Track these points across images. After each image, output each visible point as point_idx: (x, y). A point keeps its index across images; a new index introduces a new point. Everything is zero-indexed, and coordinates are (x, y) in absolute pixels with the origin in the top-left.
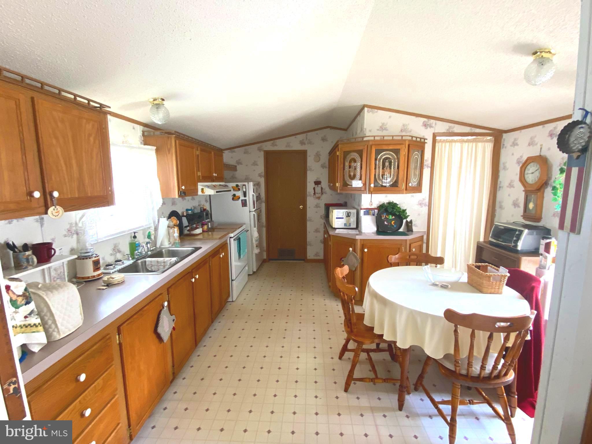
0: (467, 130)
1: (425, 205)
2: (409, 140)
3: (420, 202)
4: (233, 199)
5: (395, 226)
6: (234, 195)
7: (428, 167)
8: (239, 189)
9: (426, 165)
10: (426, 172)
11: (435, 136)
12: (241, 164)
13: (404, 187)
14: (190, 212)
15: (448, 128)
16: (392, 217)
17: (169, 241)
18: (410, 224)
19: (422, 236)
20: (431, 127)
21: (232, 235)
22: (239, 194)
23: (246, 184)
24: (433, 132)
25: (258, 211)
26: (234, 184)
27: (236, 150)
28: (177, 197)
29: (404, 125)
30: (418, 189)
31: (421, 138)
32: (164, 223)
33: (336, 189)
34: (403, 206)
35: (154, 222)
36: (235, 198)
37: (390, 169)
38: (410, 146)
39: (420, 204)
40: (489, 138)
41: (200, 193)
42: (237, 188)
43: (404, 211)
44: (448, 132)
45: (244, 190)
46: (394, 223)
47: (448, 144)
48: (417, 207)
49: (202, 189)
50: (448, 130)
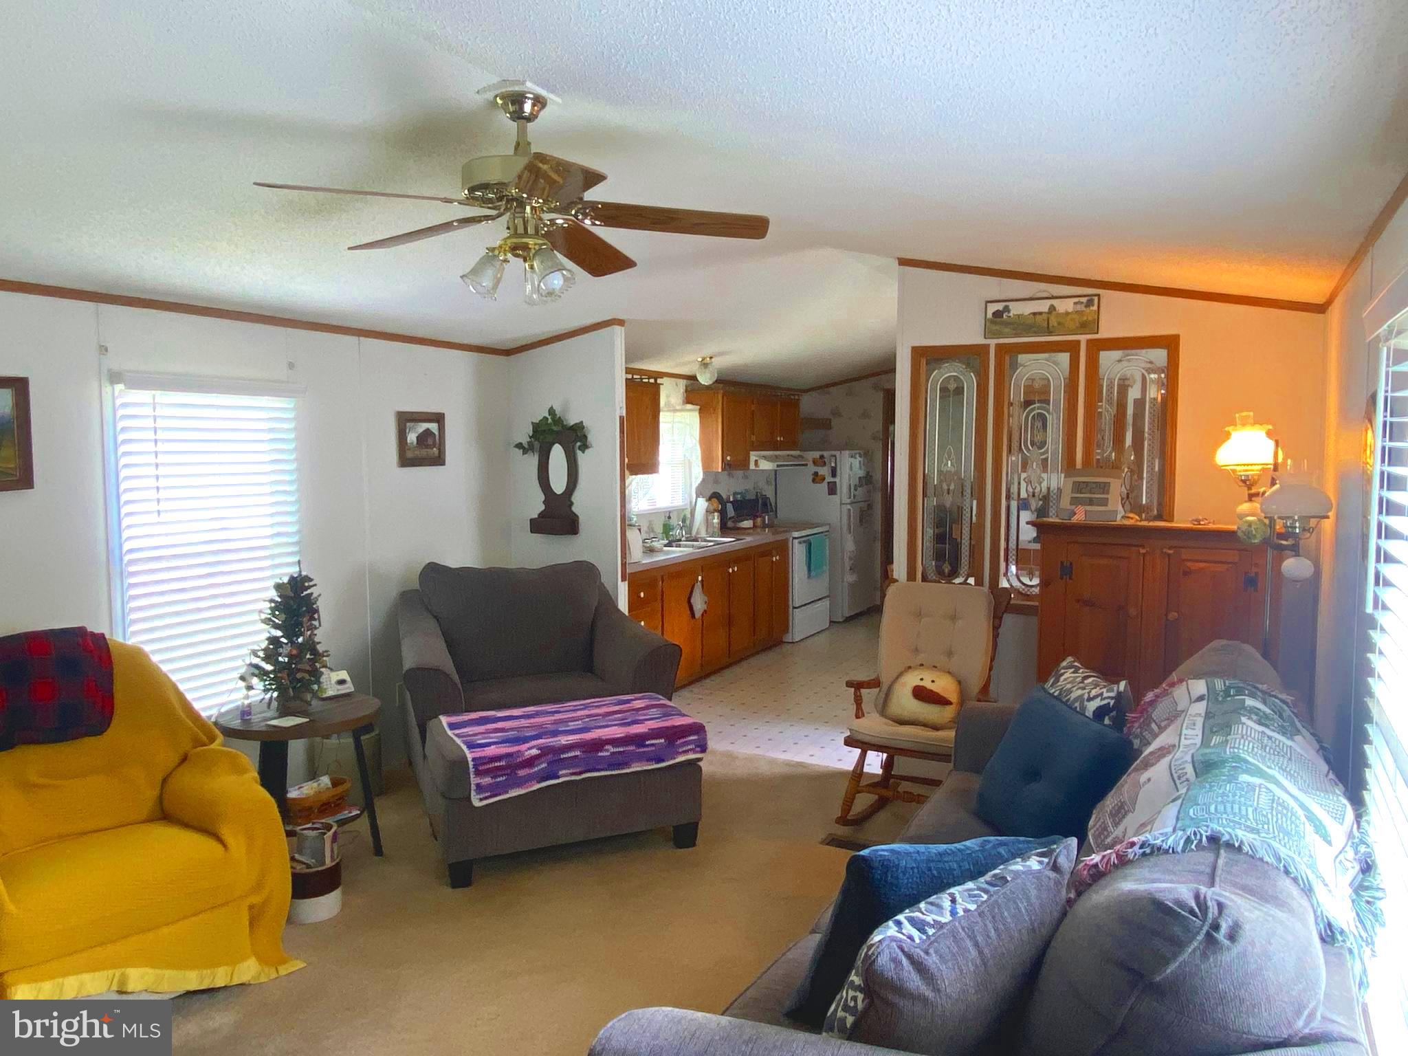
4: (814, 481)
6: (816, 474)
8: (825, 464)
12: (840, 415)
14: (739, 496)
17: (707, 531)
21: (796, 534)
22: (824, 471)
23: (837, 453)
25: (864, 505)
26: (817, 454)
27: (832, 389)
28: (720, 470)
32: (702, 504)
35: (691, 502)
36: (817, 478)
41: (752, 466)
42: (821, 462)
45: (833, 465)
49: (756, 461)
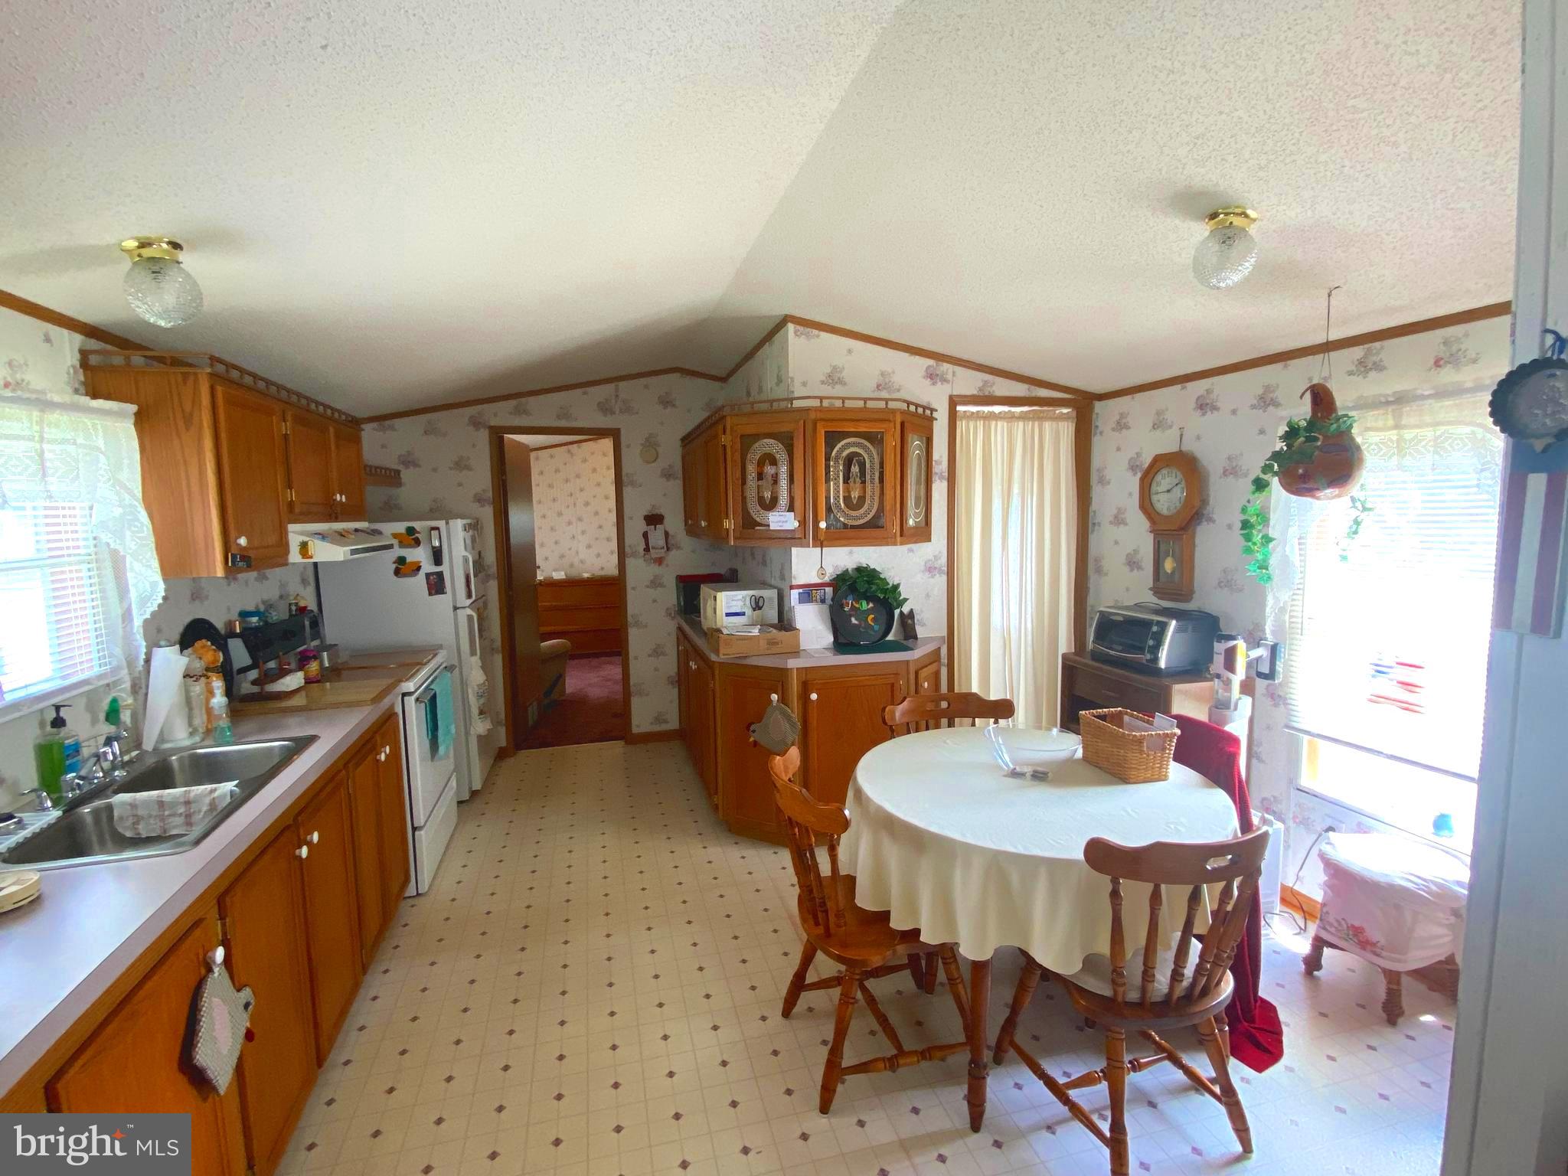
0: (1019, 389)
1: (940, 571)
2: (903, 412)
3: (928, 565)
4: (397, 572)
5: (876, 628)
6: (401, 560)
7: (941, 478)
8: (417, 542)
9: (936, 474)
10: (939, 489)
11: (953, 402)
12: (416, 465)
13: (897, 529)
14: (255, 619)
15: (981, 384)
16: (868, 604)
17: (190, 724)
18: (910, 621)
19: (938, 650)
20: (944, 380)
21: (409, 686)
22: (419, 555)
23: (441, 524)
24: (949, 392)
25: (480, 603)
26: (400, 527)
27: (397, 422)
28: (220, 572)
29: (883, 374)
30: (923, 533)
31: (924, 408)
32: (170, 663)
33: (724, 534)
34: (892, 576)
36: (403, 568)
37: (863, 482)
38: (906, 424)
39: (930, 569)
40: (1065, 411)
41: (295, 557)
42: (411, 538)
43: (896, 587)
44: (981, 394)
45: (437, 544)
46: (874, 620)
47: (980, 424)
48: (921, 578)
49: (304, 546)
50: (980, 389)
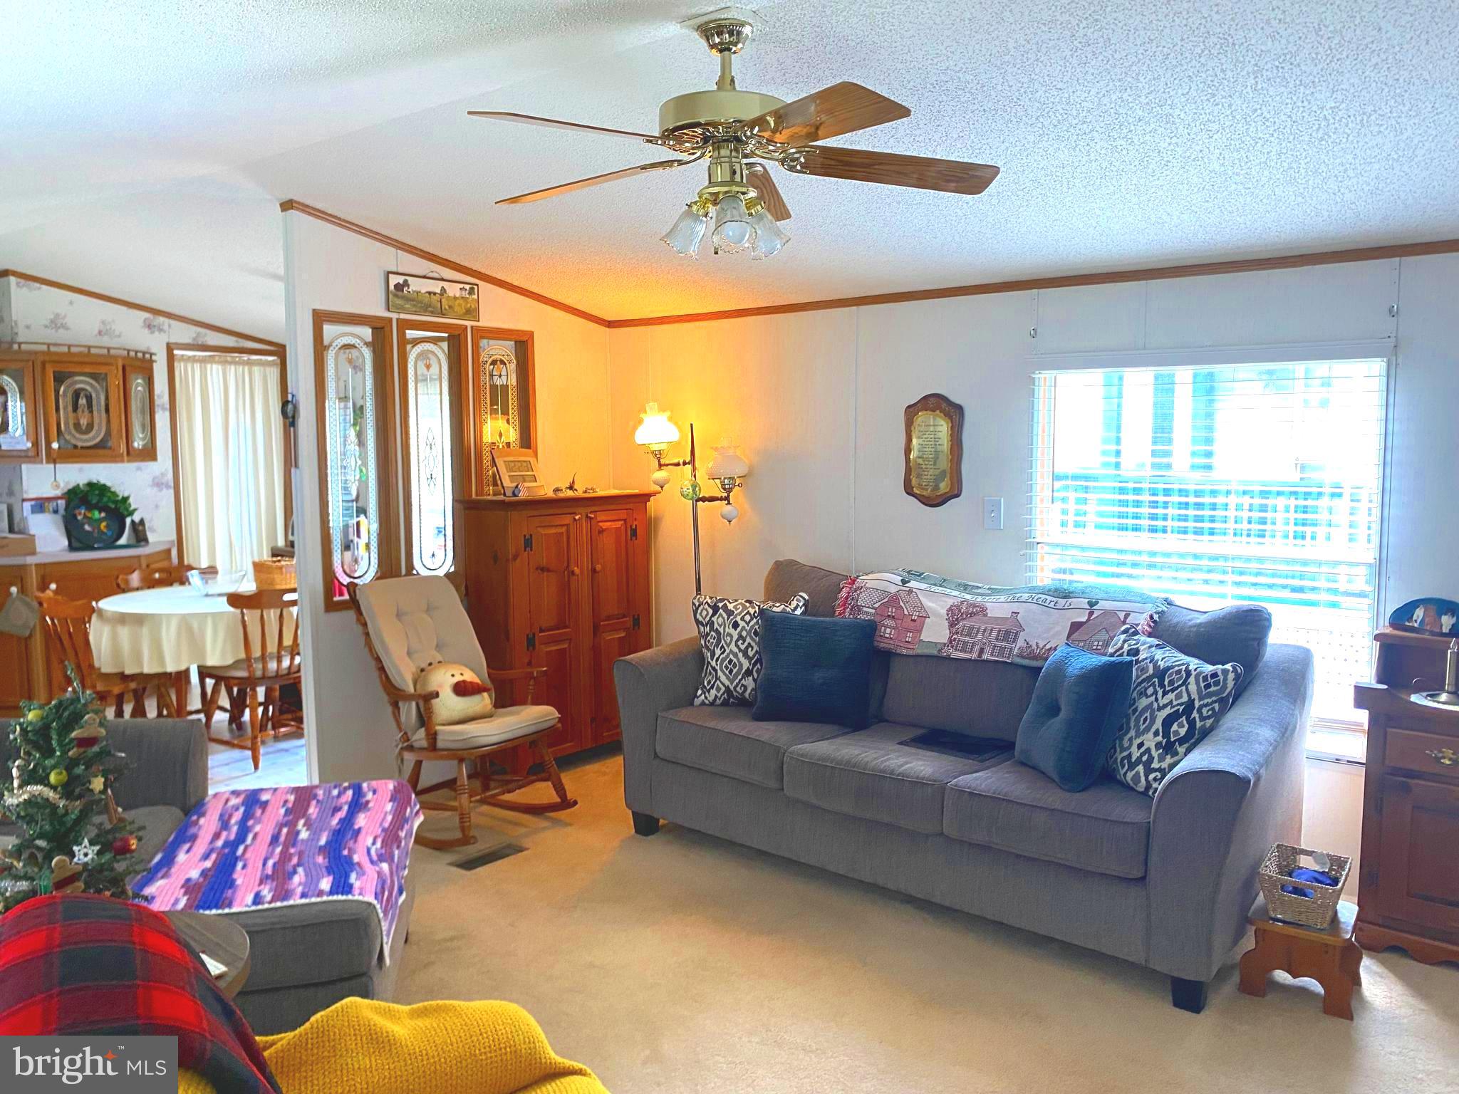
0: (230, 341)
1: (168, 487)
2: (124, 358)
3: (156, 480)
5: (109, 533)
7: (164, 409)
9: (158, 406)
10: (162, 419)
11: (170, 348)
13: (123, 448)
15: (194, 335)
16: (100, 513)
18: (140, 528)
19: (169, 551)
20: (161, 330)
24: (167, 340)
29: (103, 322)
30: (149, 453)
31: (144, 353)
34: (122, 491)
37: (91, 412)
38: (128, 369)
39: (158, 484)
40: (270, 358)
43: (125, 499)
44: (195, 343)
46: (107, 527)
47: (197, 366)
48: (151, 492)
50: (194, 339)
